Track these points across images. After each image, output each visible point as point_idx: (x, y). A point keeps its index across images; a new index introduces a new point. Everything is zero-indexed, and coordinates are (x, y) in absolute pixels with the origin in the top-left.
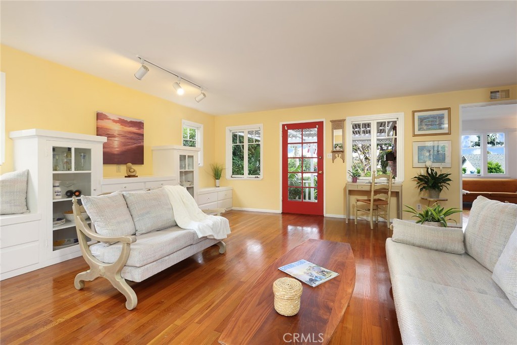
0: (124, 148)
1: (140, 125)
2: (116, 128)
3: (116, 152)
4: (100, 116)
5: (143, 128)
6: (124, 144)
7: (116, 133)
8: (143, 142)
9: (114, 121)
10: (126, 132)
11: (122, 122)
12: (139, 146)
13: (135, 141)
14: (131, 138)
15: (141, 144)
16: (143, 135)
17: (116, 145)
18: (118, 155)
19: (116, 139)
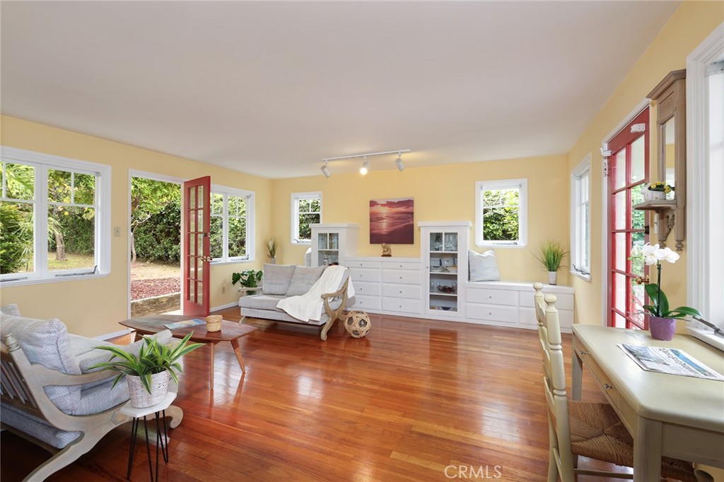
0: (392, 229)
1: (409, 203)
2: (384, 211)
3: (384, 233)
4: (373, 204)
5: (413, 206)
6: (392, 225)
7: (384, 216)
8: (413, 220)
9: (383, 205)
10: (393, 213)
11: (390, 204)
12: (407, 225)
13: (403, 221)
14: (399, 218)
15: (411, 223)
16: (412, 213)
17: (384, 226)
18: (386, 235)
19: (385, 221)
